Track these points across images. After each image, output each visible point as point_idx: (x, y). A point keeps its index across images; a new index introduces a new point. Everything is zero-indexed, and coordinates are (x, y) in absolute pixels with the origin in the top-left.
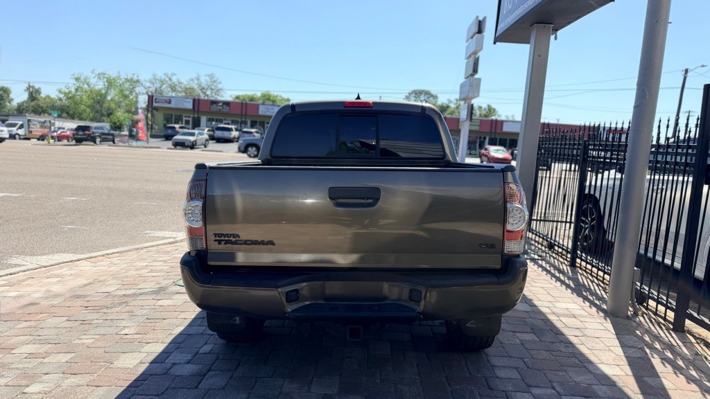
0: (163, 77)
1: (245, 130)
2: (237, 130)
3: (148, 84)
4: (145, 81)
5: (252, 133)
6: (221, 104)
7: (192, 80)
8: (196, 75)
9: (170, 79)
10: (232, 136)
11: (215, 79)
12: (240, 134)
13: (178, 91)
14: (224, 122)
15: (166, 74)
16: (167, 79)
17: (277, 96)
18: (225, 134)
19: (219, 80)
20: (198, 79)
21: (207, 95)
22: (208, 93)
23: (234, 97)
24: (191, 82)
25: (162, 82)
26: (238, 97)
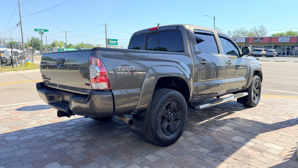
0: (240, 30)
1: (269, 50)
2: (265, 50)
3: (233, 34)
4: (232, 32)
5: (273, 51)
6: (259, 39)
7: (252, 29)
8: (254, 27)
9: (242, 30)
10: (262, 53)
11: (263, 28)
12: (266, 53)
13: (246, 35)
14: (260, 47)
15: (241, 29)
16: (241, 30)
17: (296, 32)
18: (259, 53)
19: (265, 28)
20: (255, 29)
21: (259, 36)
22: (260, 34)
23: (272, 35)
24: (252, 31)
25: (239, 32)
26: (273, 35)
